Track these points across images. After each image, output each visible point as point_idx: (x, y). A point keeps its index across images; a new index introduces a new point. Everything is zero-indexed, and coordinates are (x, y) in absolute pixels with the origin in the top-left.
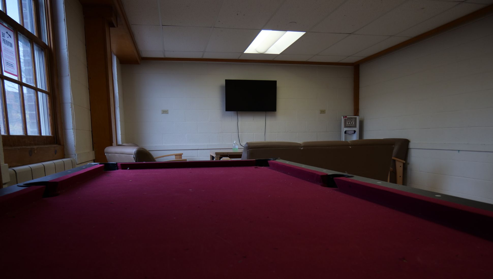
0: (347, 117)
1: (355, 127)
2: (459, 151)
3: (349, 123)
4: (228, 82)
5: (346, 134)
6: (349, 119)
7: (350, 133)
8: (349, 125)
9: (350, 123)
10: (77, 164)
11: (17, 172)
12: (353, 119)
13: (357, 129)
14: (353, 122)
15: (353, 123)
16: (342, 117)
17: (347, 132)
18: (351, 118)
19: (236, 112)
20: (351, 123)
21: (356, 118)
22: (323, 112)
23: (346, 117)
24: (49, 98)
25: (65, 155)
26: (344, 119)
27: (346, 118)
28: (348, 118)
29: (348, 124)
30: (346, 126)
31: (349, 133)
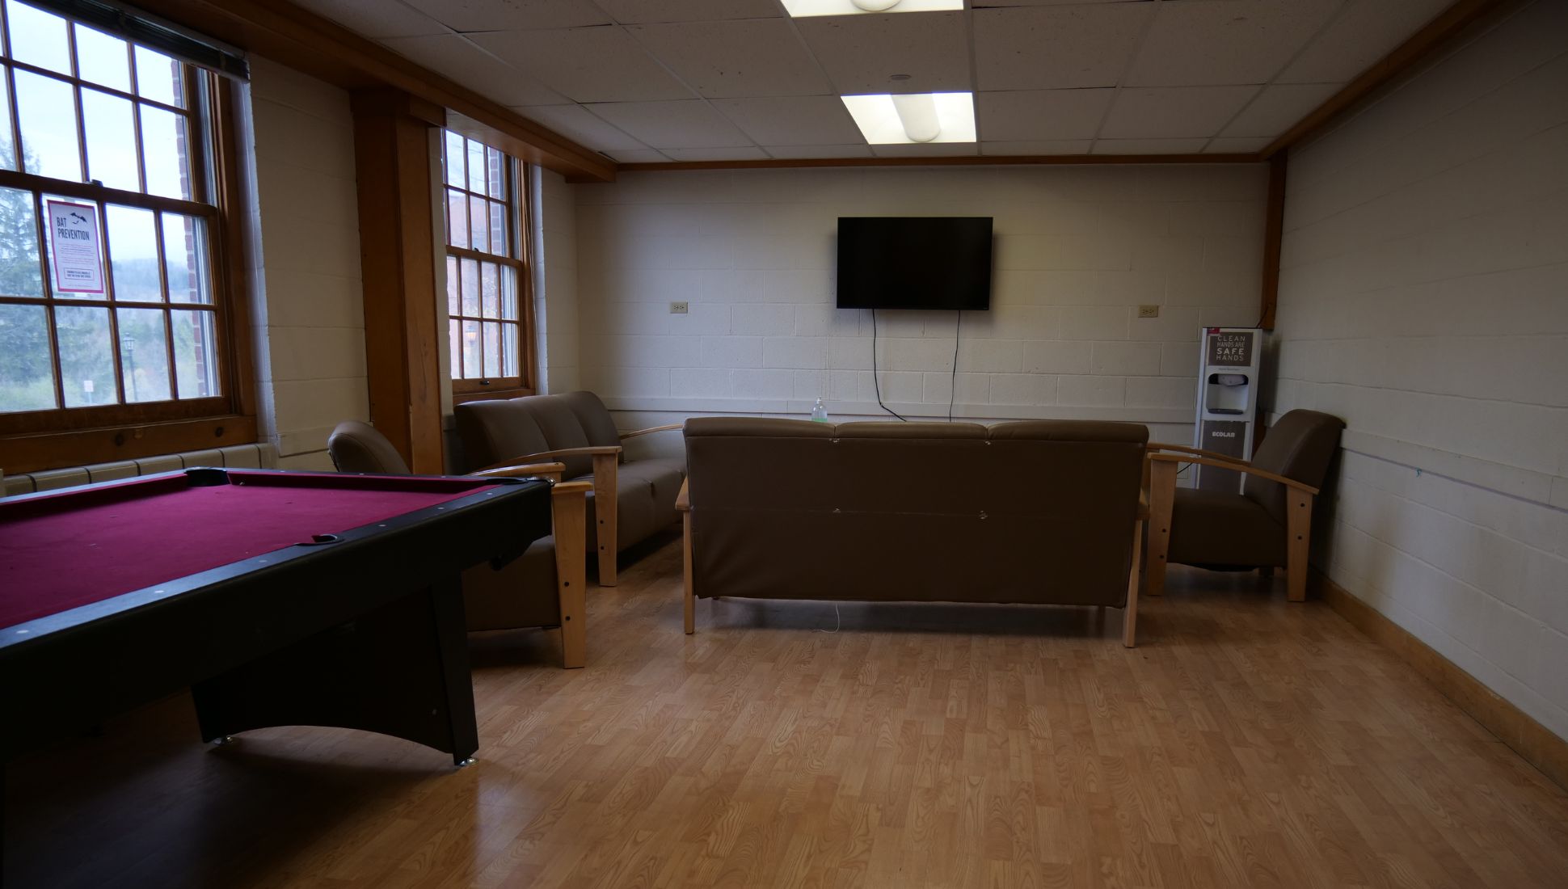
0: (1222, 330)
1: (1246, 362)
2: (1419, 471)
3: (1227, 351)
4: (845, 225)
5: (1213, 385)
6: (1227, 338)
7: (1231, 382)
8: (1225, 358)
9: (1230, 350)
10: (282, 457)
11: (36, 480)
12: (1239, 338)
13: (1252, 371)
14: (1238, 349)
15: (1237, 351)
16: (1205, 331)
17: (1220, 379)
18: (1235, 334)
19: (871, 310)
20: (1233, 351)
21: (1251, 334)
22: (1149, 312)
23: (1217, 330)
24: (216, 319)
25: (257, 436)
26: (1212, 337)
27: (1216, 335)
28: (1223, 334)
29: (1222, 355)
30: (1214, 360)
31: (1227, 381)
